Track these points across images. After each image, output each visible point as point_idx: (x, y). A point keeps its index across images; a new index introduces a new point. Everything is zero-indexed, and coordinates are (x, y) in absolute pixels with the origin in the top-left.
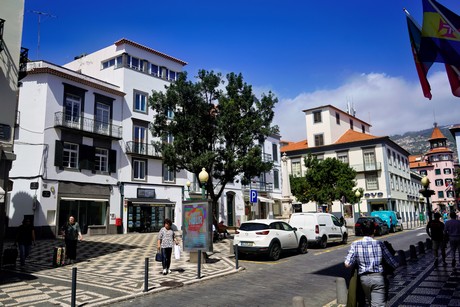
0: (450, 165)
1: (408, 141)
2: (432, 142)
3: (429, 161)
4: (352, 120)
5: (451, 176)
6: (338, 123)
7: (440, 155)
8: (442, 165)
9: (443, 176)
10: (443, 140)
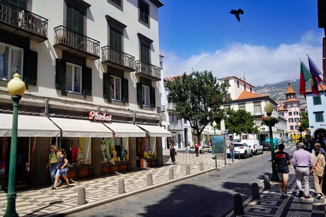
0: (298, 110)
1: (266, 91)
2: (287, 95)
3: (285, 107)
4: (245, 84)
5: (298, 116)
6: (238, 87)
7: (292, 103)
8: (293, 110)
9: (294, 117)
10: (294, 94)
